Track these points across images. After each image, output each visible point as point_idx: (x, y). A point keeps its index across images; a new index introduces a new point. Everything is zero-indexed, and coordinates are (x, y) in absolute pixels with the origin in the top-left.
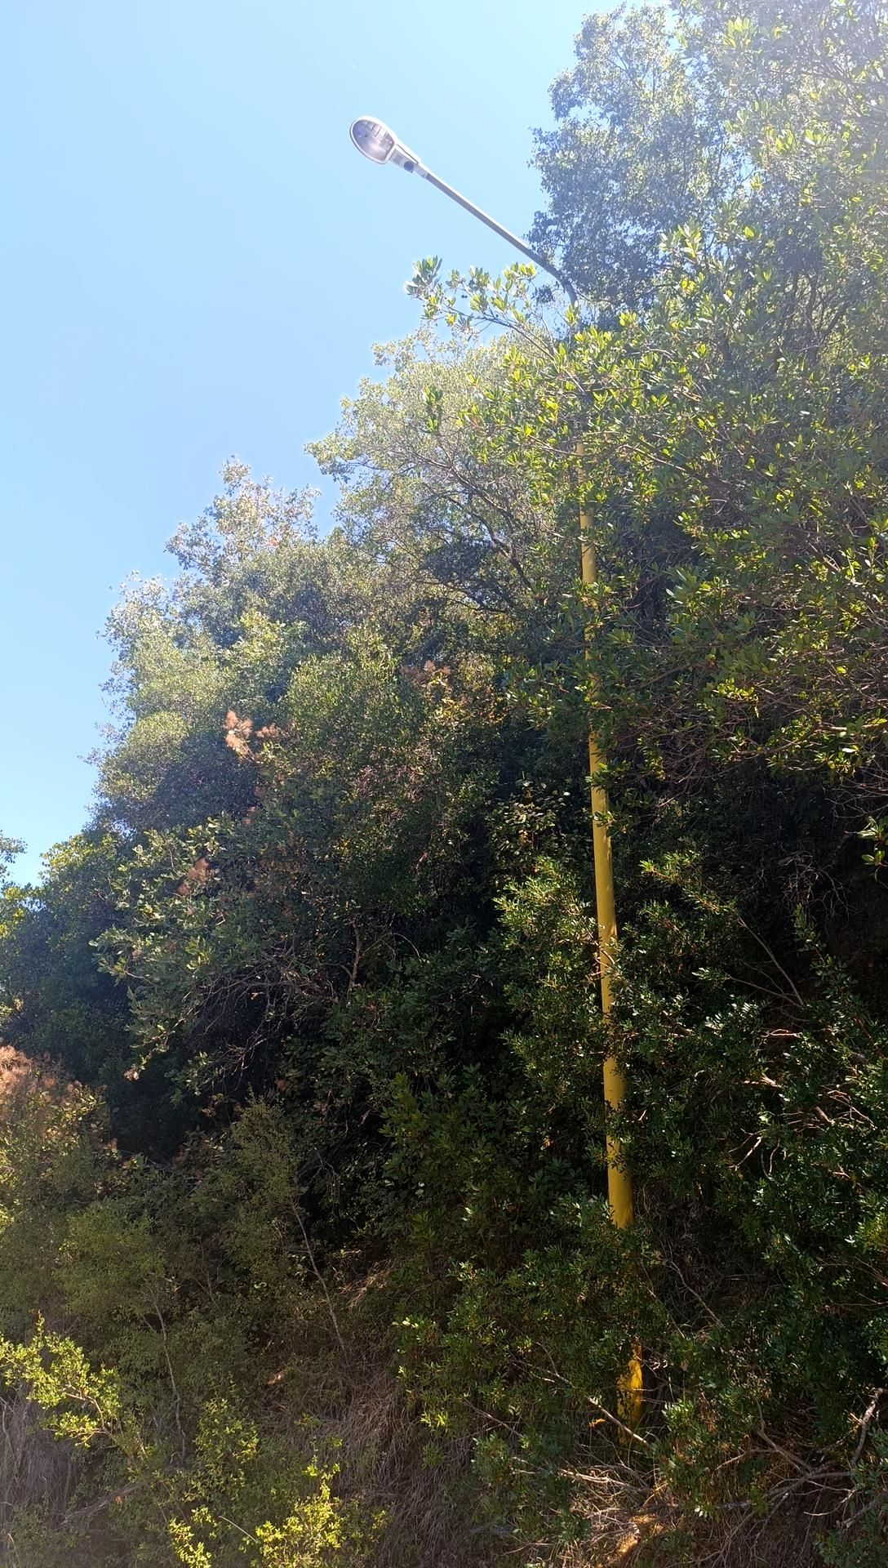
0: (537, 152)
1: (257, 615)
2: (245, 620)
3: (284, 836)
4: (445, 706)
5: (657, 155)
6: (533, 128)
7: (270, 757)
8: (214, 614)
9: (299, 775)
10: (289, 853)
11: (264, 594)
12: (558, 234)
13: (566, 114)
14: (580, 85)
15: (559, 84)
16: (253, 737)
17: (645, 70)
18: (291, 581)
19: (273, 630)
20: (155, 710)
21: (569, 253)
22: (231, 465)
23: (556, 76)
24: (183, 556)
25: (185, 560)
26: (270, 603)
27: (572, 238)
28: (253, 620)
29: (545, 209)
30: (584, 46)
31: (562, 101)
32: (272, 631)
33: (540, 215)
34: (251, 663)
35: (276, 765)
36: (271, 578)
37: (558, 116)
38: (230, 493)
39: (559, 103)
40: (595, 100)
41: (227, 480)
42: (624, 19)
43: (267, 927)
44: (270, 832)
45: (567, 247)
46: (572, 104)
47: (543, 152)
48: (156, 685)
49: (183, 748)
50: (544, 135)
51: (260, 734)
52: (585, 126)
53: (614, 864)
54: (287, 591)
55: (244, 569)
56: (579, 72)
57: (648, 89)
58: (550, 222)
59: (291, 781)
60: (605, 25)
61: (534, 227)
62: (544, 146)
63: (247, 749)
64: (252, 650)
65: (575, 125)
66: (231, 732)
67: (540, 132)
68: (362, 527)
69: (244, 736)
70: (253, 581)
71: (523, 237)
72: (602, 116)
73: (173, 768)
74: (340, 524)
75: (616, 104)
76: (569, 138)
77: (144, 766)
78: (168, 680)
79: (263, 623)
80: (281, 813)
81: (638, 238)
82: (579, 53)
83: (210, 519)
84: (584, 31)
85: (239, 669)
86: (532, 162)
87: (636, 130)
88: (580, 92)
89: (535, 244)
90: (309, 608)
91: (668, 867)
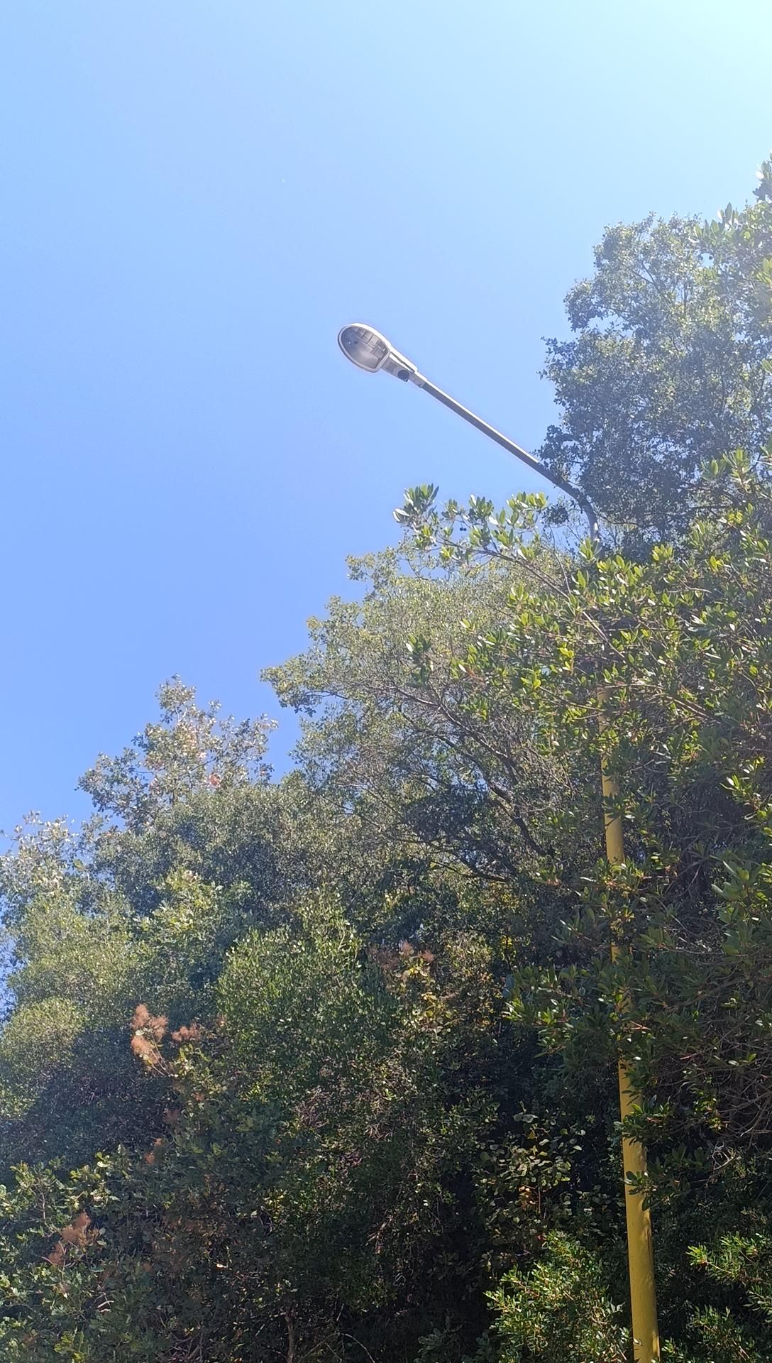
0: (551, 363)
1: (187, 874)
2: (173, 881)
3: (197, 1181)
4: (425, 1004)
5: (690, 371)
6: (546, 338)
7: (187, 1068)
8: (132, 869)
9: (224, 1095)
10: (203, 1206)
11: (198, 846)
12: (574, 449)
13: (585, 324)
14: (600, 296)
15: (577, 295)
16: (167, 1038)
17: (674, 283)
18: (233, 831)
19: (206, 894)
20: (44, 995)
21: (588, 471)
22: (171, 688)
23: (572, 287)
24: (99, 795)
25: (101, 799)
26: (205, 859)
27: (591, 455)
28: (182, 879)
29: (558, 423)
30: (605, 257)
31: (580, 310)
32: (204, 895)
33: (553, 429)
34: (174, 937)
35: (194, 1078)
36: (210, 826)
37: (574, 328)
38: (167, 720)
39: (577, 313)
40: (618, 311)
41: (164, 705)
42: (650, 233)
43: (166, 1317)
44: (179, 1175)
45: (585, 464)
46: (592, 314)
47: (558, 363)
48: (49, 962)
49: (76, 1050)
50: (559, 345)
51: (176, 1035)
52: (606, 337)
53: (654, 1244)
54: (228, 843)
55: (176, 815)
56: (600, 283)
57: (678, 301)
58: (567, 438)
59: (213, 1103)
60: (629, 239)
61: (547, 442)
62: (559, 357)
63: (158, 1056)
64: (179, 919)
65: (595, 335)
66: (138, 1033)
67: (555, 342)
68: (328, 770)
69: (156, 1038)
70: (188, 829)
71: (534, 453)
72: (626, 327)
73: (59, 1073)
74: (302, 768)
75: (643, 318)
76: (588, 349)
77: (21, 1071)
78: (64, 956)
79: (195, 886)
80: (195, 1149)
81: (669, 457)
82: (598, 264)
83: (140, 752)
84: (606, 244)
85: (159, 943)
86: (546, 373)
87: (665, 343)
88: (601, 302)
89: (548, 460)
90: (255, 866)
91: (728, 1257)
